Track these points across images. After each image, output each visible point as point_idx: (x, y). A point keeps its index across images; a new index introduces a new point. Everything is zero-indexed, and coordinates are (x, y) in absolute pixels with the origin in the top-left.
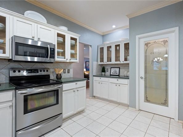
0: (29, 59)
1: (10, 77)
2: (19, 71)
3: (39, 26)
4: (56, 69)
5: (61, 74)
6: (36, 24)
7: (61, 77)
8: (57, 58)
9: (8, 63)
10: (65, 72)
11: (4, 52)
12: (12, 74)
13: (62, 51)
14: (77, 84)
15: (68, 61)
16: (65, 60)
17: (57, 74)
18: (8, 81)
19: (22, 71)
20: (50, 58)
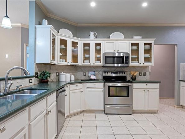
0: (116, 65)
1: (103, 76)
2: (107, 73)
3: (118, 42)
4: (132, 72)
5: (135, 76)
6: (116, 41)
7: (135, 79)
8: (132, 63)
9: (102, 68)
10: (141, 74)
11: (100, 62)
12: (104, 75)
13: (136, 56)
14: (147, 85)
15: (141, 65)
16: (139, 64)
17: (132, 76)
18: (102, 79)
19: (109, 73)
20: (125, 63)
